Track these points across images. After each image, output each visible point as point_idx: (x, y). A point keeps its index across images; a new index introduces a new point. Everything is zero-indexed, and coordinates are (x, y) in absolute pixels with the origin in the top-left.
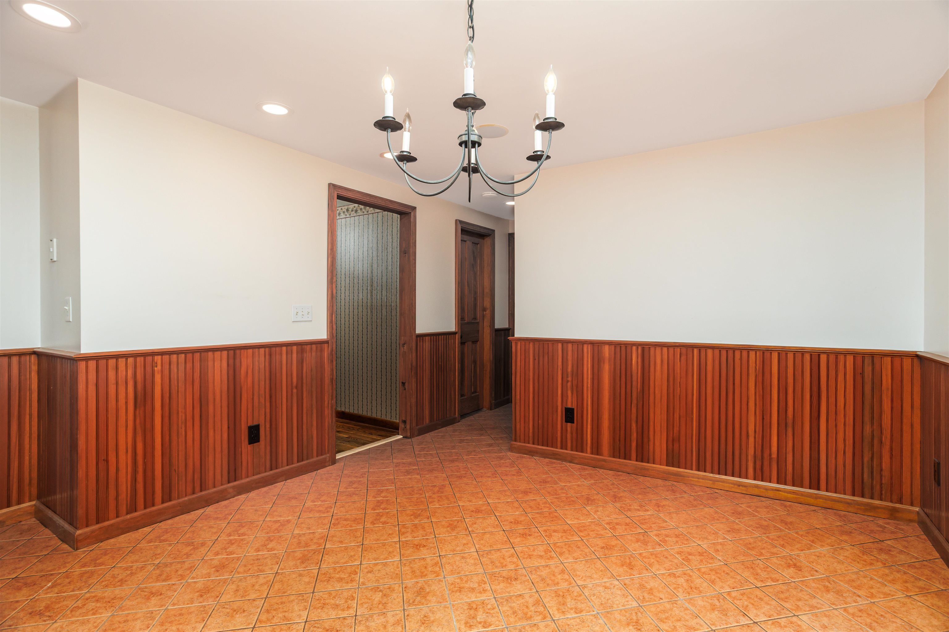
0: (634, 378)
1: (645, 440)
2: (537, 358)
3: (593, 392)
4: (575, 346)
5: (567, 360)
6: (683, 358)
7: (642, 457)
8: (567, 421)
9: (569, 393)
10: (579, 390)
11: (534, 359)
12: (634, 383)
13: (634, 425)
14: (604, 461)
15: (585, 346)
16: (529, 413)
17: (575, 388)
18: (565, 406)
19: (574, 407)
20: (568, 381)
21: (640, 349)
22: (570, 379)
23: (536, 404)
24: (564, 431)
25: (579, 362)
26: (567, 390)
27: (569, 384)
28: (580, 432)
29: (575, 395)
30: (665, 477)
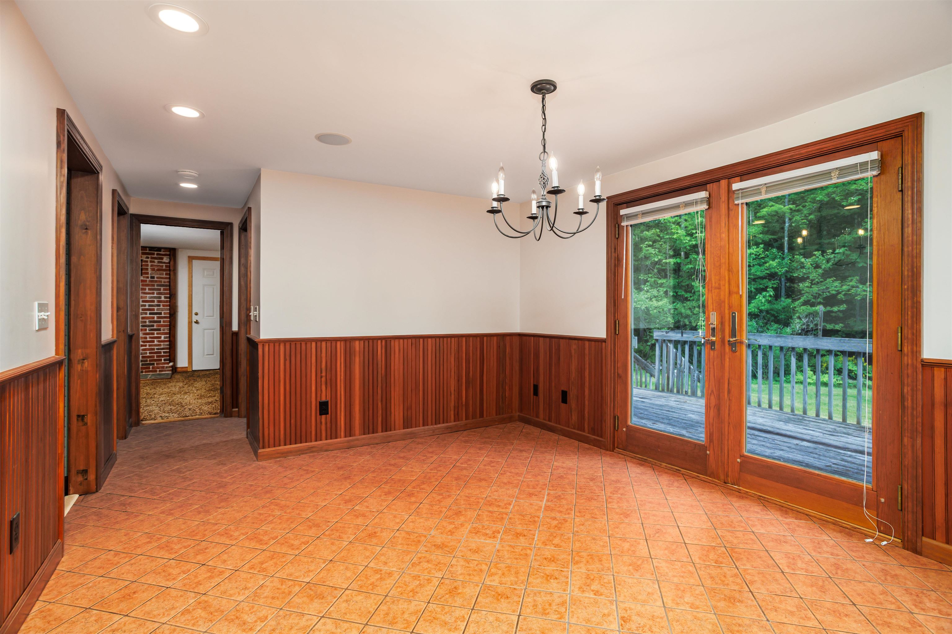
0: (380, 366)
1: (388, 413)
2: (288, 358)
3: (345, 383)
4: (329, 344)
5: (321, 357)
6: (414, 346)
7: (386, 427)
8: (321, 414)
9: (324, 387)
10: (332, 383)
11: (285, 360)
12: (379, 370)
13: (380, 404)
14: (357, 440)
15: (338, 343)
16: (279, 416)
17: (328, 381)
18: (319, 400)
19: (329, 399)
20: (321, 377)
21: (384, 341)
22: (324, 374)
23: (288, 405)
24: (318, 424)
25: (333, 357)
26: (321, 385)
27: (324, 379)
28: (334, 422)
29: (329, 388)
30: (403, 438)
